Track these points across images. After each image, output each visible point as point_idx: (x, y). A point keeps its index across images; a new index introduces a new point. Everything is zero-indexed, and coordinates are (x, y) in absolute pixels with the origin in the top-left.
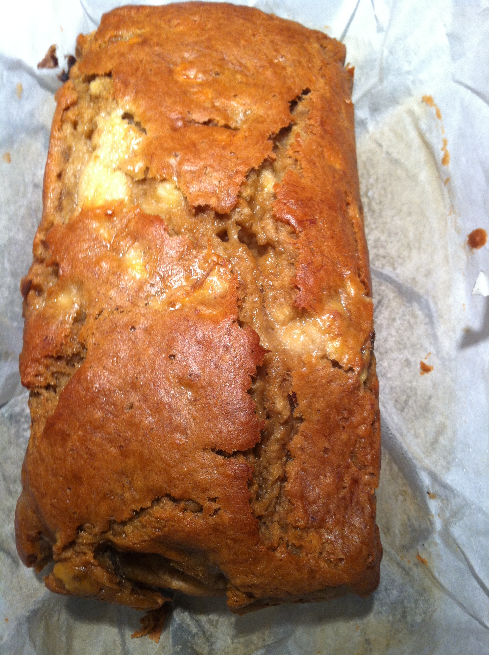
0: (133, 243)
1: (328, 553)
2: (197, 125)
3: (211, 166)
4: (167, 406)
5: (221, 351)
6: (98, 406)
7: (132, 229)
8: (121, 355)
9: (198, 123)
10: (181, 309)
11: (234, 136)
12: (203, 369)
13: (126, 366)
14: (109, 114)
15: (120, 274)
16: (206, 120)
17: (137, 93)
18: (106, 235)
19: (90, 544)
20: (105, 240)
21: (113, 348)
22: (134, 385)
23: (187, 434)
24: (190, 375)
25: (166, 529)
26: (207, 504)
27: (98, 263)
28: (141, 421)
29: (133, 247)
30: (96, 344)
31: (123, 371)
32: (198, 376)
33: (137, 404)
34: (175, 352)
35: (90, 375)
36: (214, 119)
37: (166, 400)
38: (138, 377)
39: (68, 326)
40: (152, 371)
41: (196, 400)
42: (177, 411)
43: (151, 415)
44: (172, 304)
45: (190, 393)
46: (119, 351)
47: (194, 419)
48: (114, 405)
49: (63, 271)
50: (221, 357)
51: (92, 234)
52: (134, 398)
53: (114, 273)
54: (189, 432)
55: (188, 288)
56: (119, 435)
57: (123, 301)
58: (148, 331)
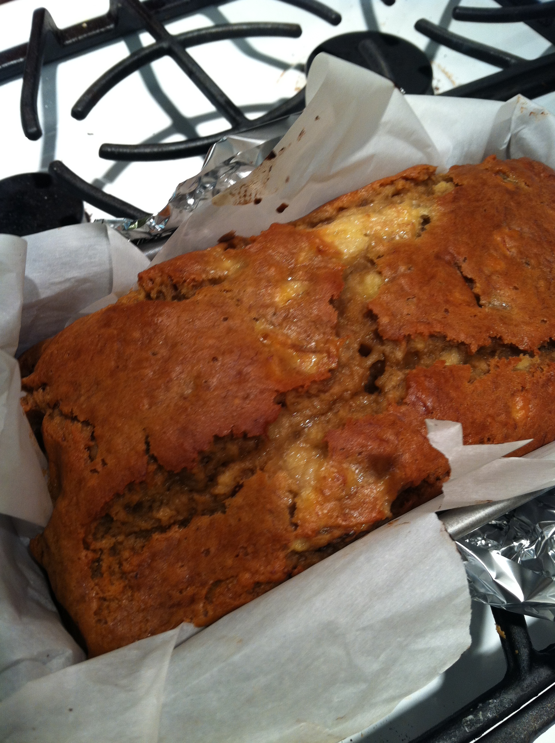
0: (306, 280)
1: (108, 607)
2: (458, 272)
3: (419, 300)
4: (168, 379)
5: (241, 394)
6: (144, 331)
7: (318, 273)
8: (197, 323)
9: (461, 272)
10: (264, 345)
11: (469, 305)
12: (216, 388)
13: (188, 331)
14: (419, 206)
15: (270, 286)
16: (469, 276)
17: (452, 212)
18: (301, 259)
19: (36, 403)
20: (296, 260)
21: (200, 315)
22: (174, 345)
23: (150, 408)
24: (206, 382)
25: (65, 443)
26: (98, 460)
27: (270, 266)
28: (145, 368)
29: (302, 282)
30: (197, 302)
31: (183, 331)
32: (208, 388)
33: (159, 356)
34: (220, 359)
35: (167, 310)
36: (475, 282)
37: (174, 375)
38: (183, 344)
39: (204, 276)
40: (194, 352)
41: (185, 398)
42: (168, 389)
43: (155, 372)
44: (265, 337)
45: (190, 391)
46: (200, 319)
47: (168, 406)
48: (150, 341)
49: (249, 248)
50: (236, 397)
51: (295, 249)
52: (164, 352)
53: (269, 281)
54: (153, 408)
55: (289, 342)
56: (127, 360)
57: (247, 301)
58: (230, 330)
